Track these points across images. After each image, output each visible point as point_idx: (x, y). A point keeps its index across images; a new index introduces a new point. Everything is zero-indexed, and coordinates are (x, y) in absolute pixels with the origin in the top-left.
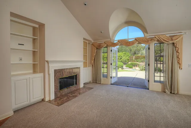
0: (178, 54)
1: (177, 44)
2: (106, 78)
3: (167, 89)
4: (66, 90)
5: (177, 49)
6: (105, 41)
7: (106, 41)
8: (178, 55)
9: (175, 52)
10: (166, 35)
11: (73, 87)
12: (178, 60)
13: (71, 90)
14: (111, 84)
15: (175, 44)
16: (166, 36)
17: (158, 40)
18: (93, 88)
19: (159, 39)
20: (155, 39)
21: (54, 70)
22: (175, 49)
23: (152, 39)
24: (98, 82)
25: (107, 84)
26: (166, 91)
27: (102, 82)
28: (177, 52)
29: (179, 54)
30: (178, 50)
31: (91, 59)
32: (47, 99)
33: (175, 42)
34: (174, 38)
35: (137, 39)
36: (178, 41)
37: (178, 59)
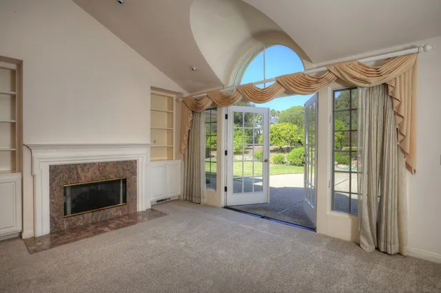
0: (399, 120)
1: (395, 88)
2: (213, 190)
3: (366, 236)
4: (88, 216)
5: (396, 103)
6: (207, 93)
7: (210, 92)
8: (401, 125)
9: (390, 113)
10: (361, 61)
11: (115, 209)
12: (401, 141)
13: (106, 216)
14: (226, 207)
15: (390, 89)
16: (359, 64)
17: (339, 80)
18: (166, 214)
19: (339, 76)
20: (330, 76)
21: (50, 166)
22: (389, 104)
23: (319, 78)
24: (194, 199)
25: (215, 207)
26: (363, 240)
27: (204, 201)
28: (397, 114)
29: (402, 122)
30: (400, 105)
31: (181, 140)
32: (27, 234)
33: (387, 79)
34: (383, 69)
35: (280, 82)
36: (400, 76)
37: (401, 137)
